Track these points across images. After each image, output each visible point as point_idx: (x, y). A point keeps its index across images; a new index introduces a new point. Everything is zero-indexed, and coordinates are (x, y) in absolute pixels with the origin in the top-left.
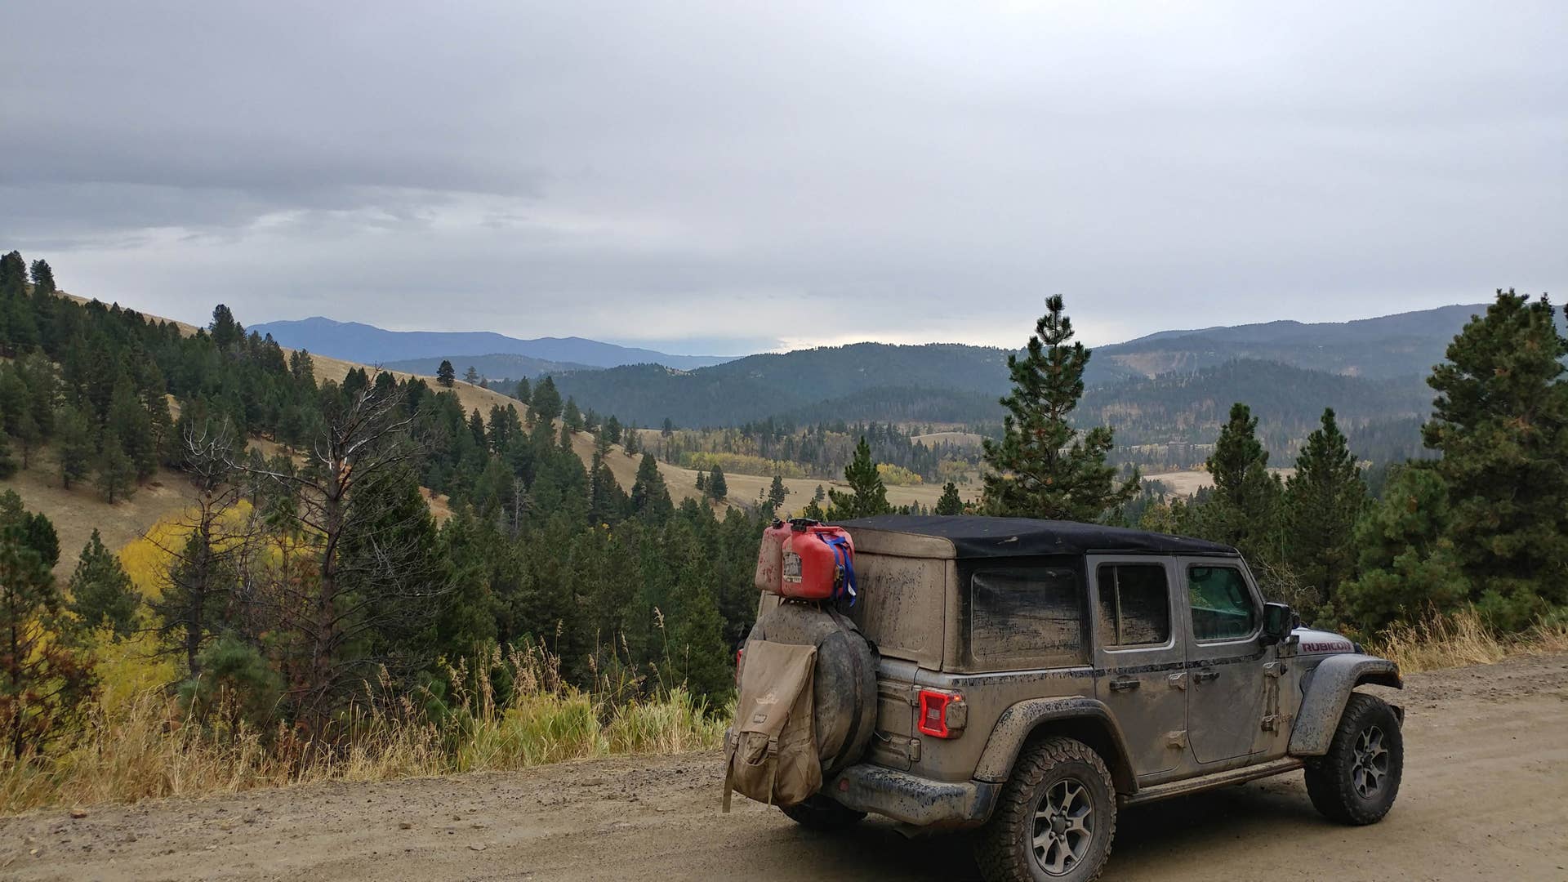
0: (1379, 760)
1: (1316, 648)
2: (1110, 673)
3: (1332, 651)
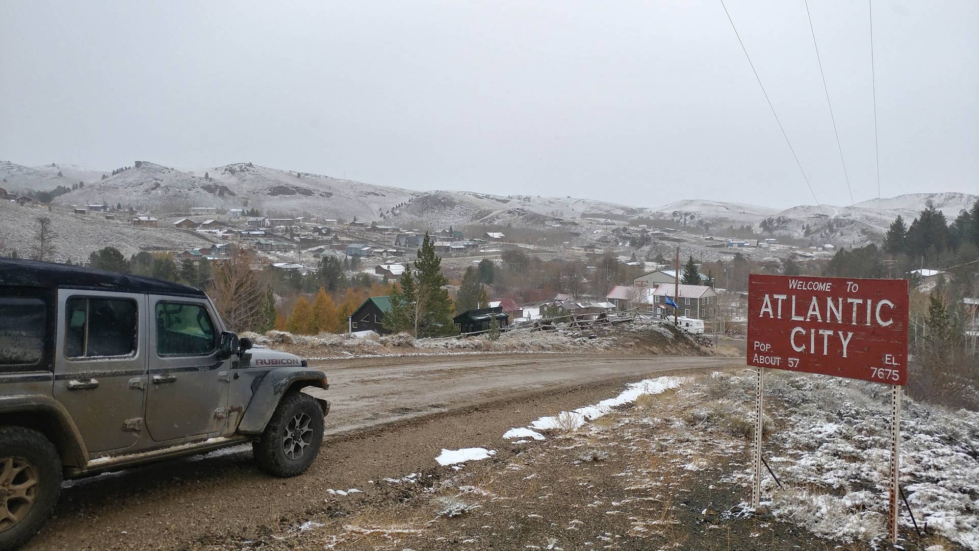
0: (305, 436)
1: (267, 362)
2: (70, 377)
3: (281, 365)
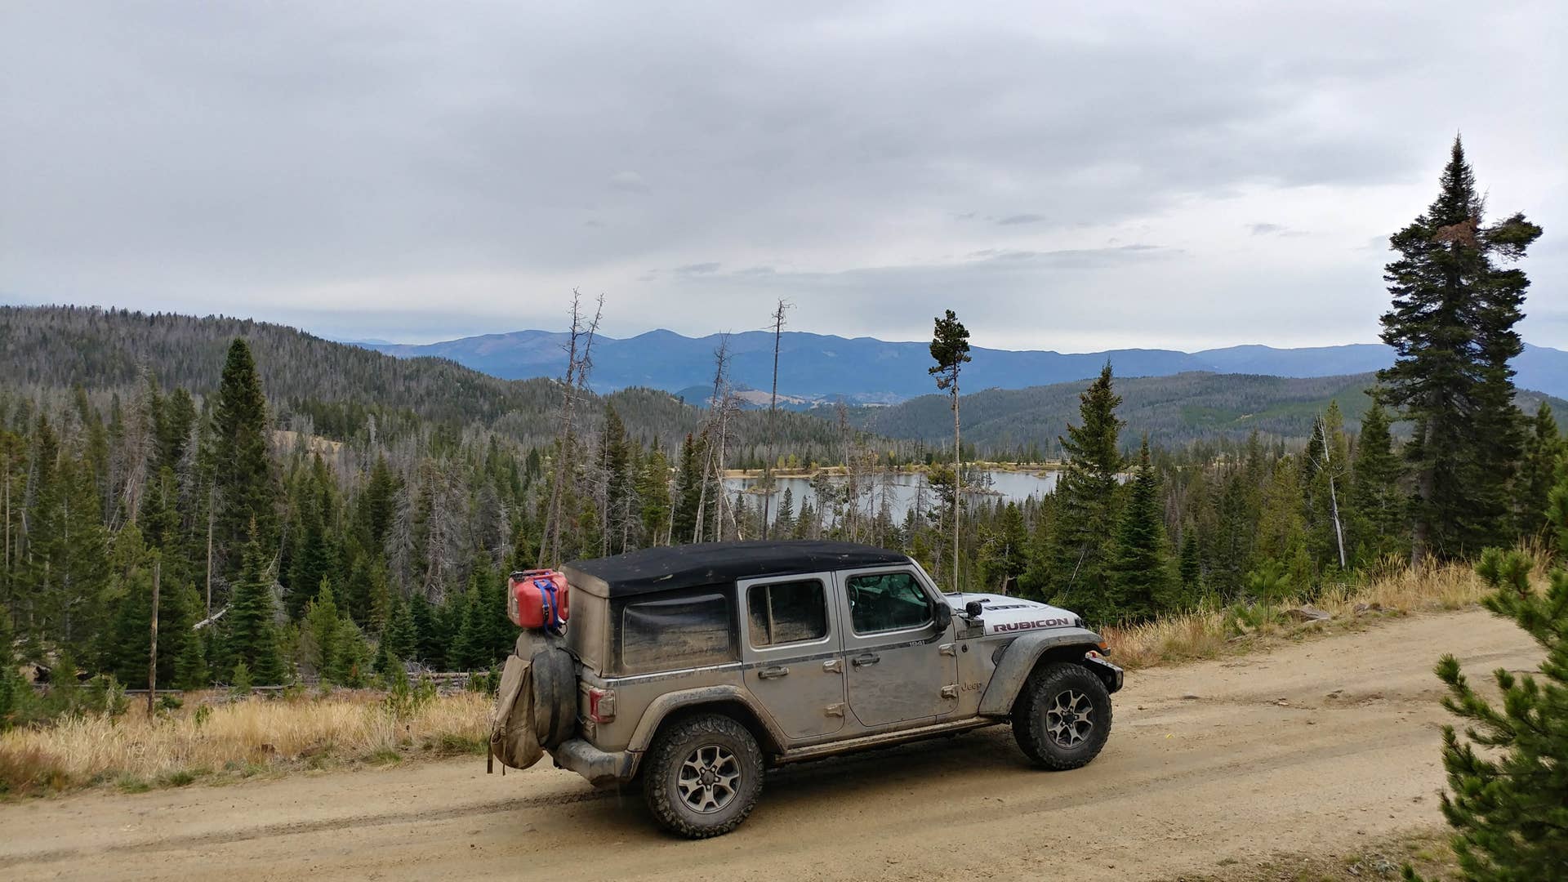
2: (758, 665)
3: (1037, 628)
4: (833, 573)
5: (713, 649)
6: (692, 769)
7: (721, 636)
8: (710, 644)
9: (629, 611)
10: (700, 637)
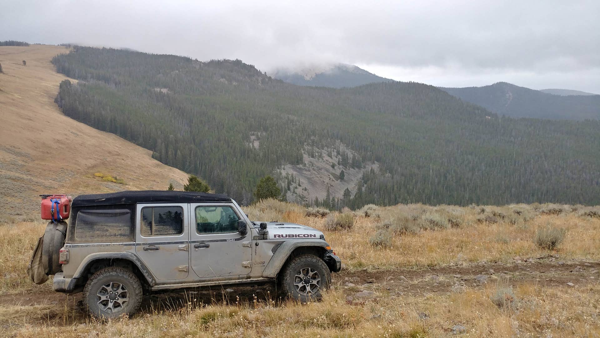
2: (144, 244)
3: (298, 237)
4: (189, 204)
5: (121, 235)
6: (106, 290)
7: (126, 229)
8: (120, 232)
9: (80, 214)
10: (115, 228)
